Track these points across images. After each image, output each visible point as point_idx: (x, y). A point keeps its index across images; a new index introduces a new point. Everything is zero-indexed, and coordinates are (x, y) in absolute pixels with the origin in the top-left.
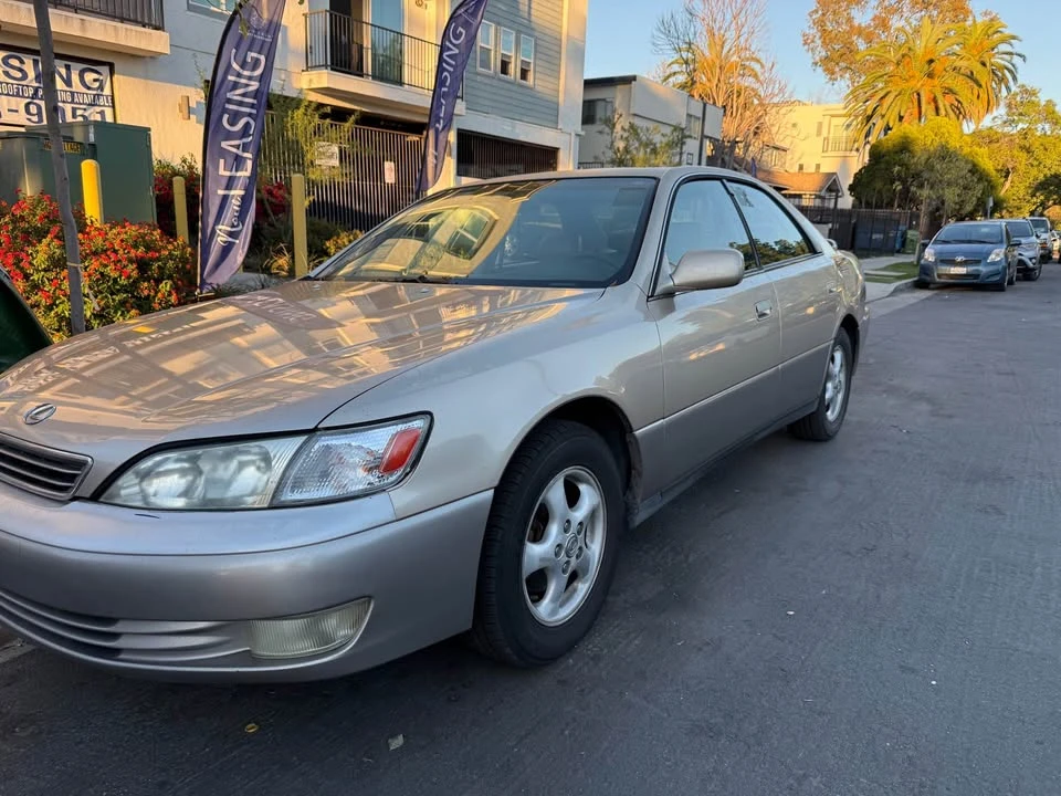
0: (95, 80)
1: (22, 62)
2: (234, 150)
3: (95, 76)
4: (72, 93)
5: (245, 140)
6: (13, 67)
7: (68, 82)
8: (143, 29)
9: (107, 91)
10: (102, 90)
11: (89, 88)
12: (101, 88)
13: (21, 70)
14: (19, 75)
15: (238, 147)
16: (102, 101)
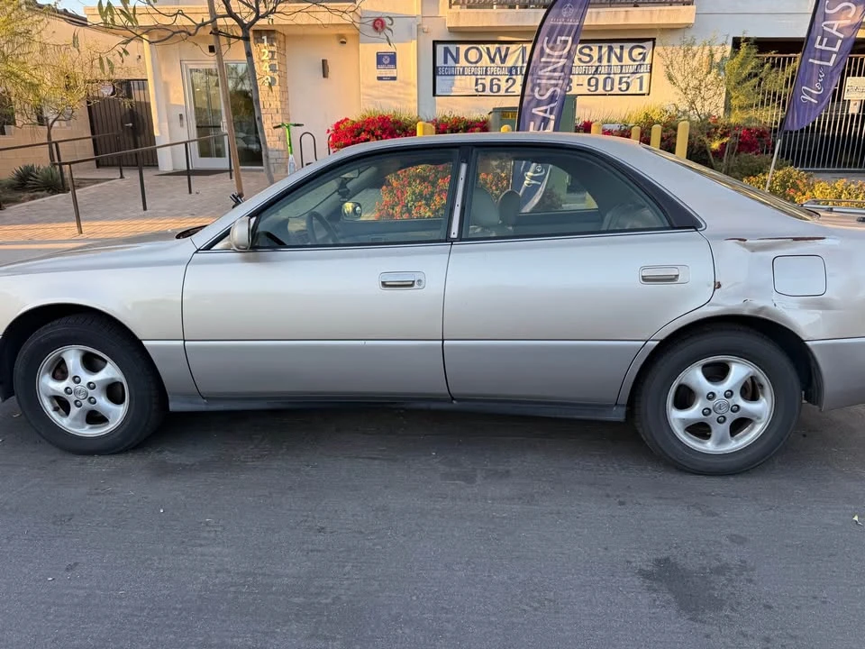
0: (640, 54)
1: (591, 50)
2: (542, 114)
3: (641, 50)
4: (622, 66)
5: (552, 105)
6: (585, 54)
7: (620, 59)
8: (670, 8)
9: (648, 61)
10: (644, 60)
11: (634, 61)
12: (644, 59)
13: (589, 55)
14: (588, 59)
15: (545, 111)
16: (643, 69)
